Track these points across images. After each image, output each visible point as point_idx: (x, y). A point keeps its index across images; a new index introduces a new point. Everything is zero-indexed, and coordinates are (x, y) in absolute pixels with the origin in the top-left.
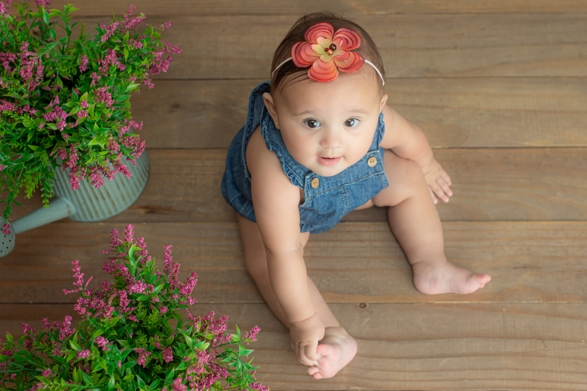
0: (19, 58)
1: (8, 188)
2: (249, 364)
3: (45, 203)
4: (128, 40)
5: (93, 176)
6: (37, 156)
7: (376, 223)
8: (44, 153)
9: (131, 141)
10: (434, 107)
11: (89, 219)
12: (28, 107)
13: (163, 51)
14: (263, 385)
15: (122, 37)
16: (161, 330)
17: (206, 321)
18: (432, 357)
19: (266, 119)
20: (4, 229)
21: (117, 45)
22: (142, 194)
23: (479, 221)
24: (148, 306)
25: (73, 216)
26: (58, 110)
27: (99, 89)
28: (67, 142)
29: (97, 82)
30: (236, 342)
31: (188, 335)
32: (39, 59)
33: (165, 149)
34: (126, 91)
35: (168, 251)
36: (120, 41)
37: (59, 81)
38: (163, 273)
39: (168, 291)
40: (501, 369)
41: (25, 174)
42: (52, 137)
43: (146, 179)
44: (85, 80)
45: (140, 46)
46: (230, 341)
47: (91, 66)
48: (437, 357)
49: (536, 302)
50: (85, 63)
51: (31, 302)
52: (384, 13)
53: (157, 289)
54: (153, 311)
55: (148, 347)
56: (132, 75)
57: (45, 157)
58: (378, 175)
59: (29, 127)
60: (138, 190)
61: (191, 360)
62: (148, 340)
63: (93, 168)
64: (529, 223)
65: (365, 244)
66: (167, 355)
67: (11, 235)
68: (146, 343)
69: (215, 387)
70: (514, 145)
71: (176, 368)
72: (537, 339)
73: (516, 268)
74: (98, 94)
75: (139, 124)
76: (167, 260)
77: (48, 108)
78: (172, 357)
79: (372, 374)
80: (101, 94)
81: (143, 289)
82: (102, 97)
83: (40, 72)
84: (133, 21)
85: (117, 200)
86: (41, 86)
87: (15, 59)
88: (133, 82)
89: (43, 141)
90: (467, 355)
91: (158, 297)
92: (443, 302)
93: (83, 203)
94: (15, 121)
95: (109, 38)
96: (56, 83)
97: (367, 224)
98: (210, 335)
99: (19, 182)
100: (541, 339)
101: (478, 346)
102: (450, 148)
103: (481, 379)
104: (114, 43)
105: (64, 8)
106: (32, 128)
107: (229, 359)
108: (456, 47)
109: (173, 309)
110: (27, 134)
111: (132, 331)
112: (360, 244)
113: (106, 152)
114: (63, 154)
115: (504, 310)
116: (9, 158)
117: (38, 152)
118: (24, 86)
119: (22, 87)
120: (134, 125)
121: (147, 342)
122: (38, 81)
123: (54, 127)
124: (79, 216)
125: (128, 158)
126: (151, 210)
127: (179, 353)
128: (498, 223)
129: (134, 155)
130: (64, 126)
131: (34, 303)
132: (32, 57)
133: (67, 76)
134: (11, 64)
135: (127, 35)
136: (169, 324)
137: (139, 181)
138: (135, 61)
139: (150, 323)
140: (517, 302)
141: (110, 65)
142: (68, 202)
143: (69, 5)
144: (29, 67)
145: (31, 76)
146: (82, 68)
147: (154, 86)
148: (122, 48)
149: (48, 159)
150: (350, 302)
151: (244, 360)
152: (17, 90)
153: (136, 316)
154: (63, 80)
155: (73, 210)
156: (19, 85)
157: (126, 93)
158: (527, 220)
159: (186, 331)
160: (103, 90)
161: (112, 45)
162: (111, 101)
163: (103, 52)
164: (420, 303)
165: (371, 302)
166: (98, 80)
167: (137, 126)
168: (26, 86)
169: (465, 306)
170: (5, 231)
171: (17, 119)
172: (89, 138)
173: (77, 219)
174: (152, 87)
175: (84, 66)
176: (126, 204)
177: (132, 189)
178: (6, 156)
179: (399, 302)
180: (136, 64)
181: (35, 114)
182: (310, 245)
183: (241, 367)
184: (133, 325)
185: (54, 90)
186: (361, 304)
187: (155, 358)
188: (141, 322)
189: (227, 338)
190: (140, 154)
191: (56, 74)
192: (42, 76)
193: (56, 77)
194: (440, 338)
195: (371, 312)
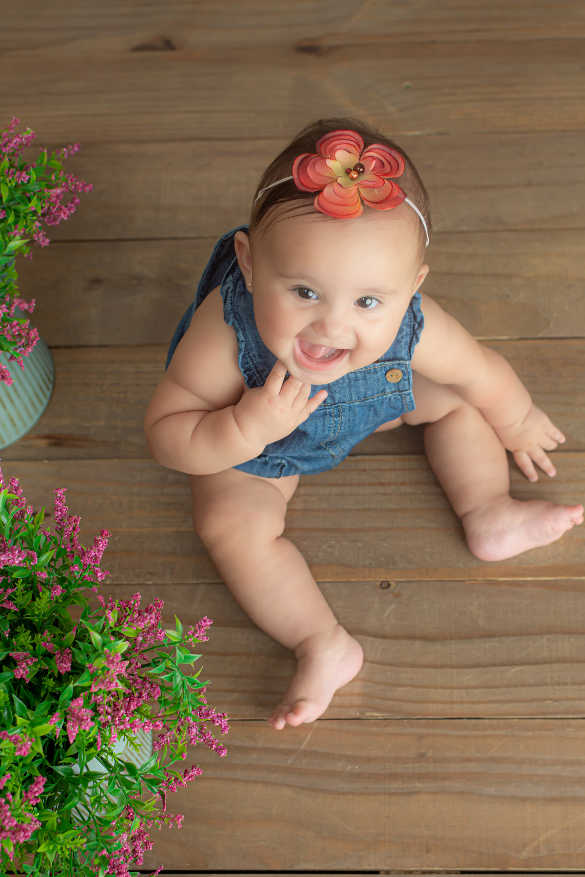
2: (195, 678)
4: (6, 170)
7: (406, 457)
9: (14, 330)
10: (496, 276)
13: (62, 187)
14: (217, 711)
16: (56, 623)
17: (127, 609)
18: (493, 665)
22: (43, 416)
23: (567, 450)
24: (33, 587)
30: (175, 643)
31: (97, 631)
34: (6, 251)
35: (60, 498)
38: (55, 534)
39: (64, 562)
43: (48, 394)
45: (24, 178)
46: (165, 642)
48: (502, 665)
52: (418, 133)
53: (46, 557)
54: (41, 593)
55: (34, 649)
56: (15, 225)
58: (400, 395)
60: (36, 410)
61: (98, 669)
62: (33, 639)
65: (389, 489)
66: (62, 662)
68: (31, 644)
69: (141, 714)
71: (74, 682)
75: (29, 305)
76: (59, 513)
78: (69, 665)
79: (399, 692)
81: (20, 559)
84: (14, 141)
85: (3, 426)
88: (17, 237)
90: (544, 662)
91: (45, 571)
92: (511, 579)
97: (391, 457)
98: (131, 630)
101: (566, 646)
102: (520, 339)
103: (572, 699)
107: (160, 669)
108: (529, 184)
109: (72, 590)
111: (8, 626)
112: (380, 490)
120: (21, 306)
121: (32, 642)
125: (12, 358)
126: (57, 441)
127: (80, 658)
129: (21, 352)
135: (6, 163)
136: (66, 614)
137: (37, 396)
138: (19, 203)
139: (36, 613)
147: (49, 242)
150: (365, 580)
151: (187, 671)
153: (15, 602)
157: (7, 255)
159: (94, 623)
164: (475, 580)
165: (398, 580)
167: (26, 306)
169: (546, 584)
174: (46, 245)
176: (18, 432)
177: (25, 407)
179: (442, 579)
180: (22, 208)
183: (181, 683)
184: (10, 617)
186: (382, 582)
187: (43, 668)
188: (23, 612)
189: (158, 635)
190: (30, 350)
194: (507, 635)
195: (398, 596)
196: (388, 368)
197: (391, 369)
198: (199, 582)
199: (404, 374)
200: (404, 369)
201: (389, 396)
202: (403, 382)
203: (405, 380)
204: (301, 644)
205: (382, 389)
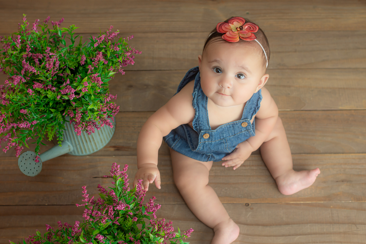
0: (45, 56)
1: (38, 134)
3: (59, 144)
4: (110, 46)
5: (89, 127)
6: (55, 115)
8: (59, 113)
9: (111, 106)
10: (284, 86)
11: (81, 154)
12: (51, 86)
13: (130, 52)
15: (106, 45)
18: (289, 235)
19: (197, 88)
20: (35, 159)
21: (103, 49)
22: (112, 139)
23: (314, 153)
25: (71, 152)
26: (69, 87)
27: (93, 75)
28: (74, 107)
29: (91, 71)
32: (57, 57)
33: (124, 112)
34: (108, 76)
36: (105, 47)
37: (68, 71)
40: (332, 242)
41: (48, 126)
42: (64, 104)
44: (82, 70)
45: (118, 49)
47: (87, 62)
48: (293, 235)
49: (350, 202)
50: (84, 59)
51: (46, 204)
56: (112, 67)
57: (60, 116)
58: (248, 132)
59: (51, 98)
63: (89, 122)
64: (344, 155)
65: (247, 168)
67: (39, 163)
70: (332, 109)
72: (352, 224)
73: (337, 181)
74: (93, 78)
75: (115, 96)
77: (63, 86)
80: (94, 78)
82: (95, 80)
83: (57, 65)
84: (113, 35)
85: (98, 142)
86: (57, 73)
87: (42, 58)
88: (112, 71)
89: (58, 106)
90: (309, 234)
93: (78, 144)
94: (42, 95)
95: (99, 45)
96: (66, 72)
99: (44, 131)
100: (355, 224)
101: (316, 228)
102: (294, 111)
104: (101, 48)
105: (70, 27)
106: (53, 98)
108: (295, 51)
110: (49, 102)
113: (98, 113)
114: (72, 114)
115: (332, 207)
116: (39, 116)
117: (56, 113)
118: (48, 73)
119: (47, 74)
120: (112, 97)
122: (55, 70)
123: (66, 98)
124: (74, 152)
125: (109, 117)
126: (118, 148)
128: (325, 155)
129: (113, 115)
130: (74, 97)
131: (48, 205)
132: (53, 56)
133: (73, 68)
134: (40, 60)
135: (110, 43)
138: (114, 58)
140: (339, 202)
141: (99, 61)
142: (69, 143)
143: (73, 25)
144: (51, 62)
145: (53, 67)
146: (82, 63)
147: (125, 73)
148: (106, 51)
149: (61, 117)
150: (239, 203)
152: (44, 75)
154: (71, 70)
155: (72, 148)
156: (46, 73)
157: (107, 78)
158: (343, 153)
160: (96, 75)
161: (100, 49)
162: (101, 82)
163: (94, 53)
164: (281, 203)
165: (252, 203)
166: (92, 70)
168: (49, 74)
169: (308, 204)
170: (36, 160)
171: (44, 93)
172: (88, 104)
173: (73, 154)
175: (83, 61)
178: (37, 116)
179: (269, 202)
180: (114, 60)
181: (54, 90)
182: (214, 168)
185: (65, 76)
186: (246, 204)
190: (116, 114)
191: (66, 66)
192: (58, 67)
193: (66, 68)
194: (294, 224)
195: (252, 209)
196: (241, 122)
197: (243, 122)
198: (175, 203)
199: (248, 124)
200: (248, 122)
201: (244, 132)
202: (248, 127)
203: (248, 126)
204: (216, 226)
205: (240, 130)
